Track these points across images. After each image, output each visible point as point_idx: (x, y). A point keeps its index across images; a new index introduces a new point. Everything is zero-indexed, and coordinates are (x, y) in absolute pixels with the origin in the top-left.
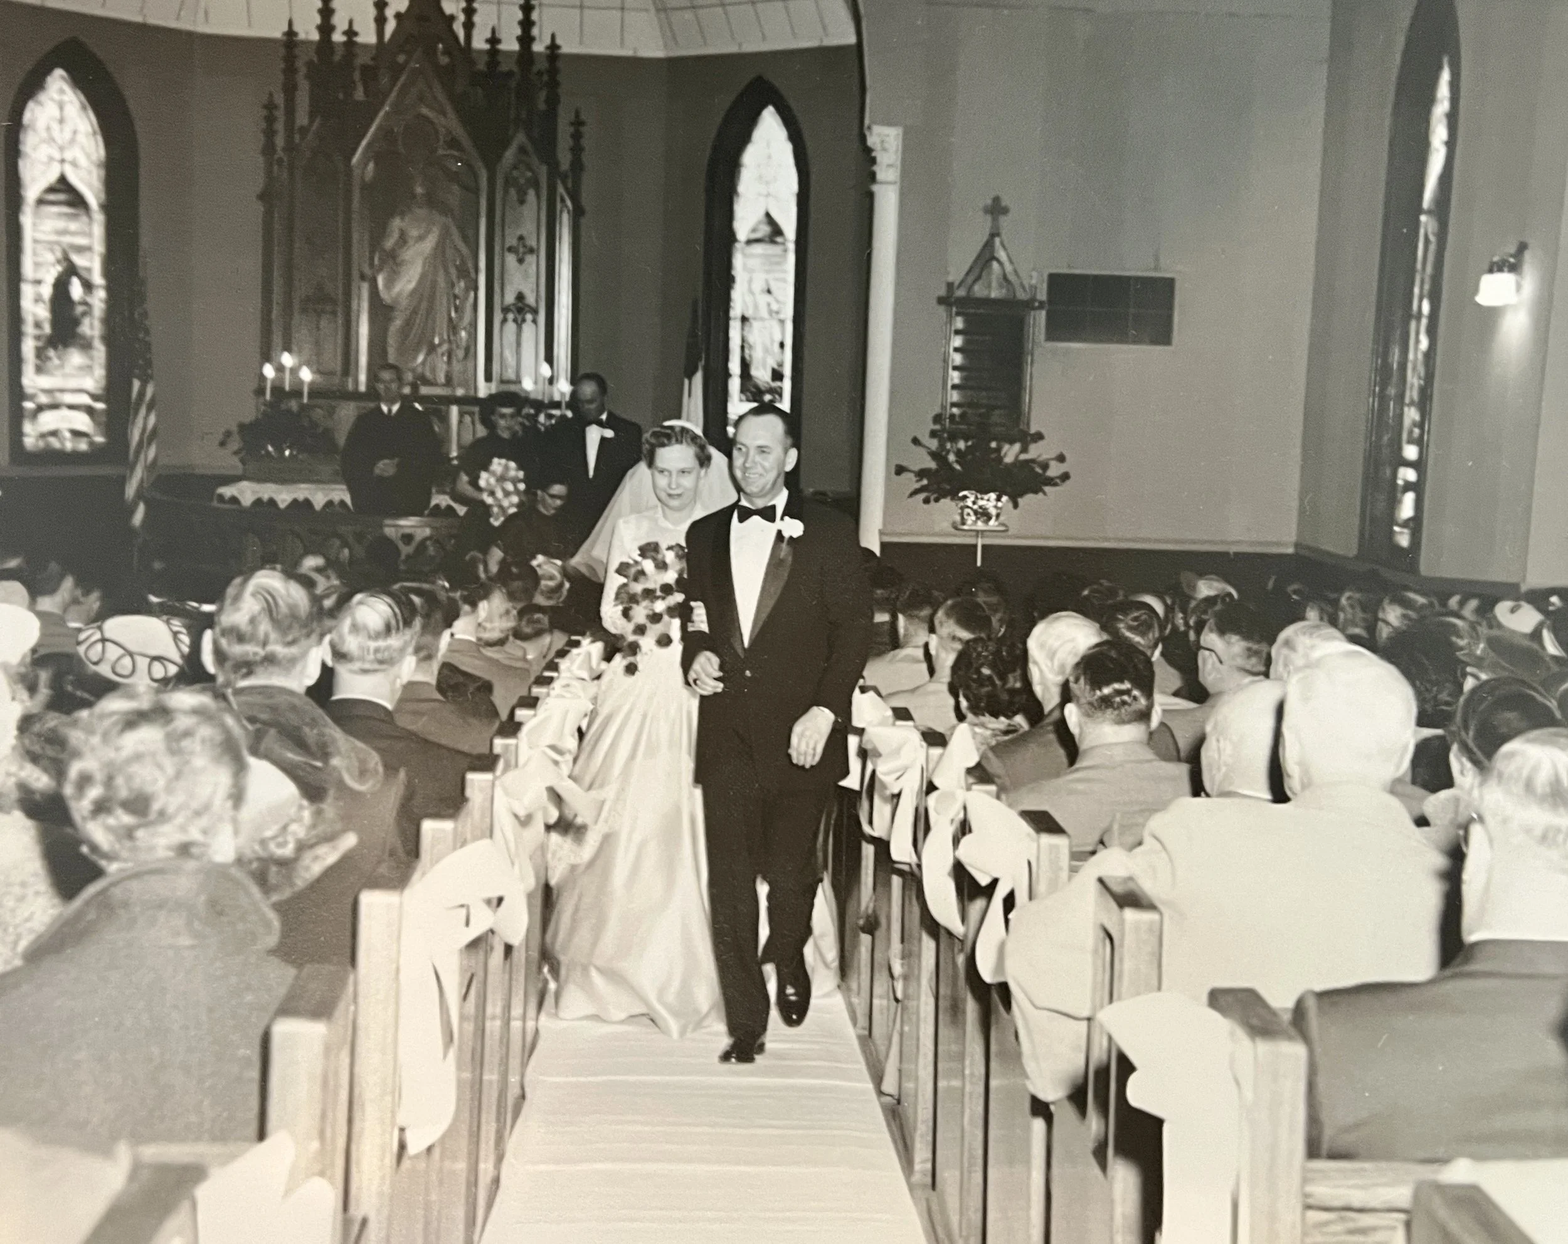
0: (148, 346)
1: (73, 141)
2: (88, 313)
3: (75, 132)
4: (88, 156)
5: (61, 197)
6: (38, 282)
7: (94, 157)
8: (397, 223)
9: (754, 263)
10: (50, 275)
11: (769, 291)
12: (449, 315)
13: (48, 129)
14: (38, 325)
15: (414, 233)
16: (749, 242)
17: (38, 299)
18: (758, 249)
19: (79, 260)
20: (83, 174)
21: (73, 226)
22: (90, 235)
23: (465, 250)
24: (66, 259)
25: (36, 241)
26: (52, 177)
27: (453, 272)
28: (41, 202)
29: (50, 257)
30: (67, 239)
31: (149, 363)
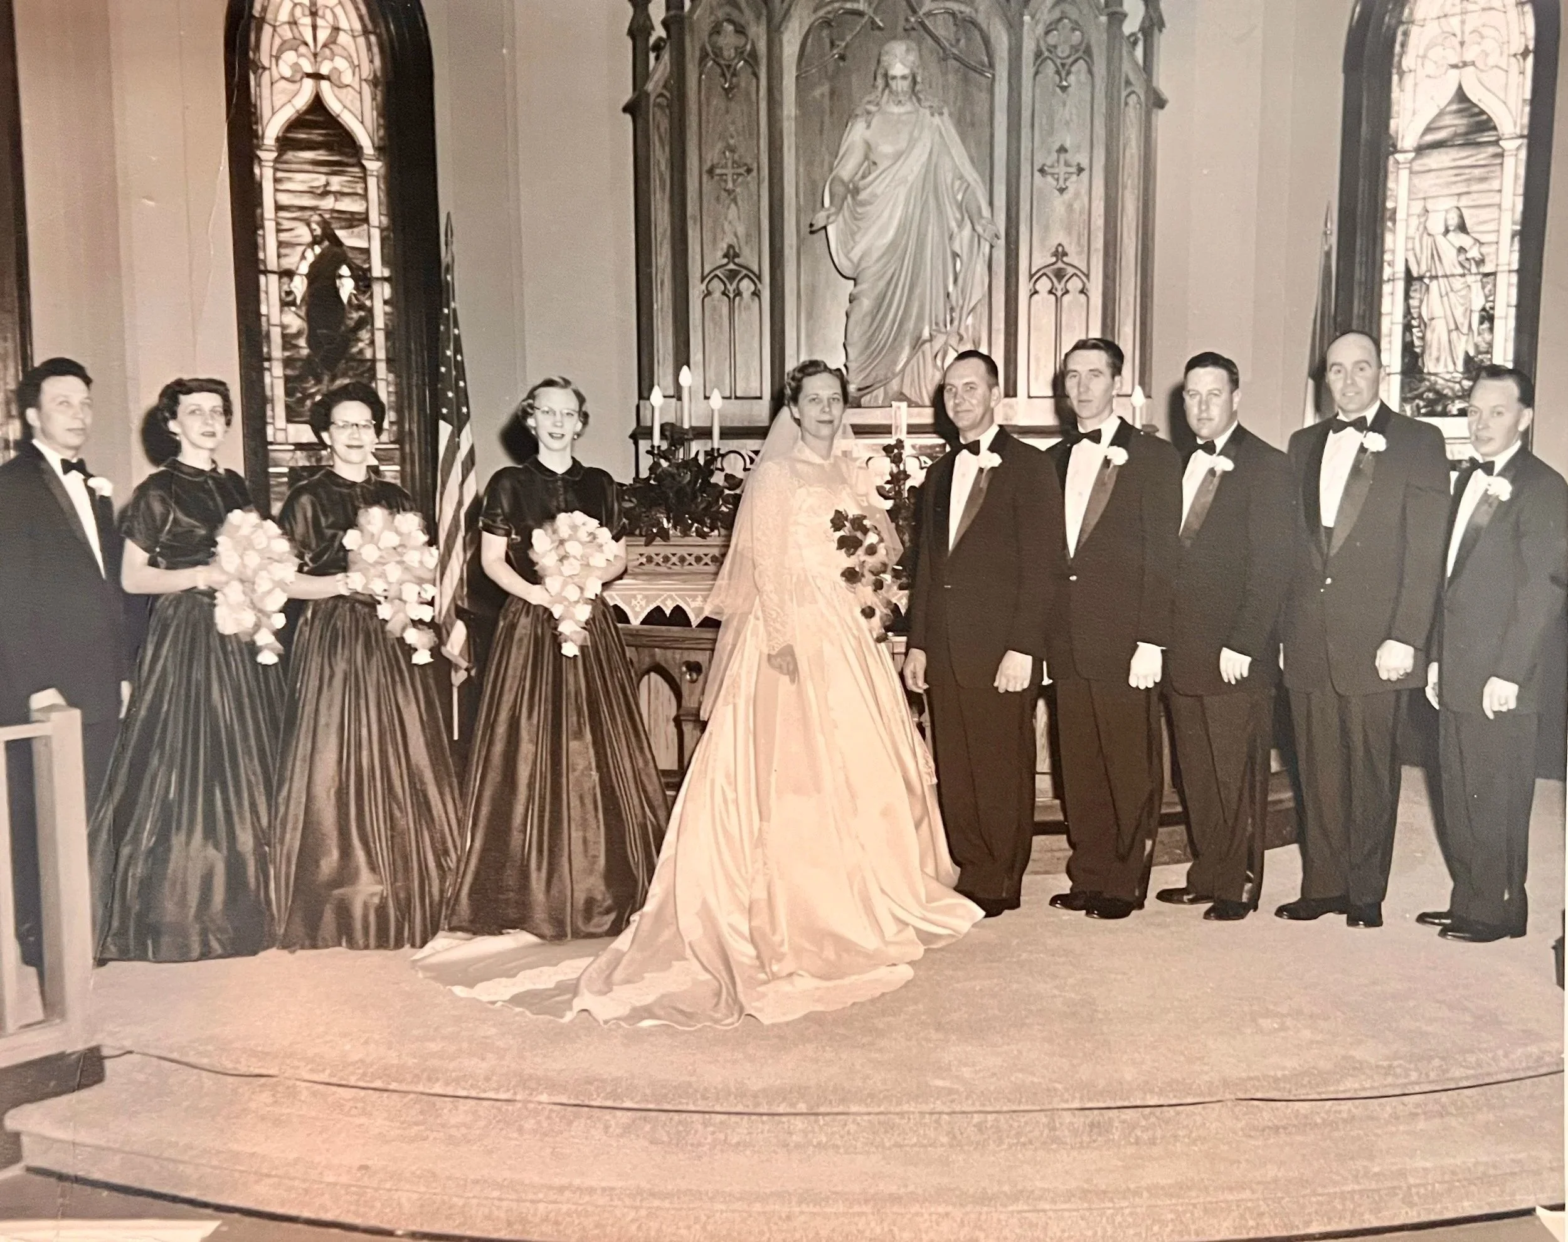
0: (460, 367)
1: (331, 42)
2: (367, 321)
3: (336, 29)
4: (356, 67)
5: (316, 135)
6: (289, 274)
7: (366, 71)
8: (857, 133)
9: (1425, 183)
10: (302, 262)
11: (1462, 228)
12: (946, 287)
13: (293, 23)
14: (288, 341)
15: (886, 148)
16: (1421, 150)
17: (287, 303)
18: (1437, 159)
19: (349, 238)
20: (349, 95)
21: (337, 183)
22: (365, 197)
23: (971, 175)
24: (328, 235)
25: (279, 208)
26: (302, 100)
27: (952, 214)
28: (285, 143)
29: (303, 234)
30: (328, 203)
31: (463, 397)
